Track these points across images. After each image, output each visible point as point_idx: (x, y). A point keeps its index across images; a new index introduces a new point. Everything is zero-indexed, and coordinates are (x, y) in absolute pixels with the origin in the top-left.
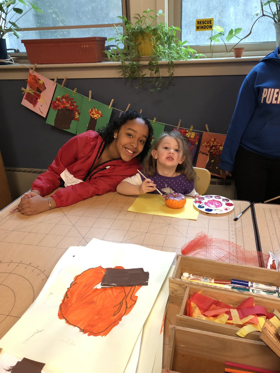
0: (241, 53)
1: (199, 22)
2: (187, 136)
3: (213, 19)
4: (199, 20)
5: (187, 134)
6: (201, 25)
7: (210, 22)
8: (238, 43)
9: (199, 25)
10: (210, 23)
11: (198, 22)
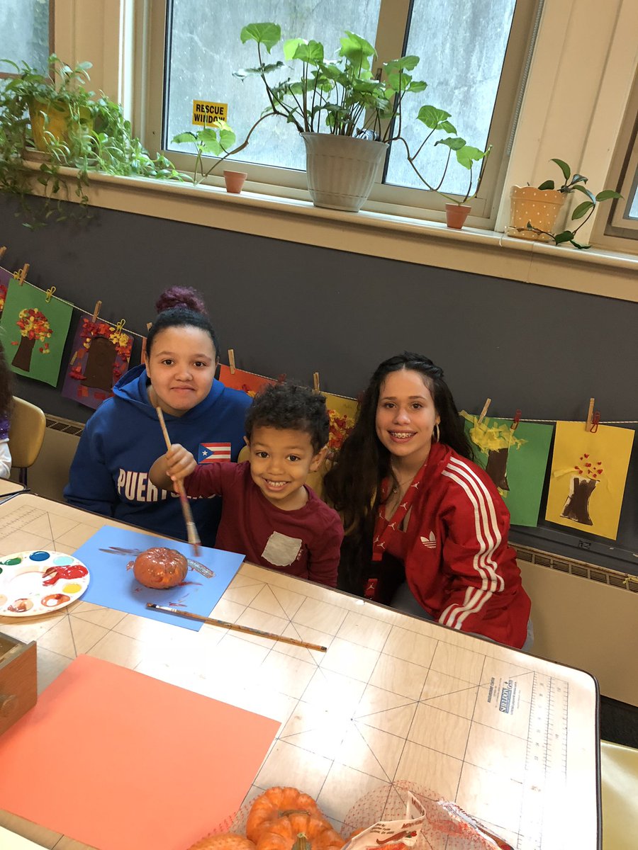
0: (241, 183)
1: (199, 107)
2: (112, 339)
3: (226, 105)
4: (199, 101)
5: (112, 336)
6: (203, 114)
7: (221, 111)
8: (224, 158)
9: (199, 113)
10: (221, 114)
11: (197, 105)
